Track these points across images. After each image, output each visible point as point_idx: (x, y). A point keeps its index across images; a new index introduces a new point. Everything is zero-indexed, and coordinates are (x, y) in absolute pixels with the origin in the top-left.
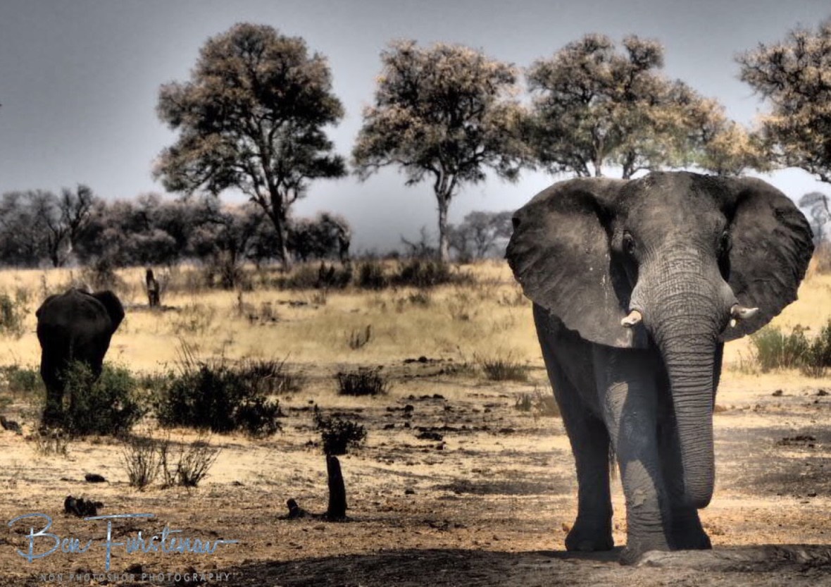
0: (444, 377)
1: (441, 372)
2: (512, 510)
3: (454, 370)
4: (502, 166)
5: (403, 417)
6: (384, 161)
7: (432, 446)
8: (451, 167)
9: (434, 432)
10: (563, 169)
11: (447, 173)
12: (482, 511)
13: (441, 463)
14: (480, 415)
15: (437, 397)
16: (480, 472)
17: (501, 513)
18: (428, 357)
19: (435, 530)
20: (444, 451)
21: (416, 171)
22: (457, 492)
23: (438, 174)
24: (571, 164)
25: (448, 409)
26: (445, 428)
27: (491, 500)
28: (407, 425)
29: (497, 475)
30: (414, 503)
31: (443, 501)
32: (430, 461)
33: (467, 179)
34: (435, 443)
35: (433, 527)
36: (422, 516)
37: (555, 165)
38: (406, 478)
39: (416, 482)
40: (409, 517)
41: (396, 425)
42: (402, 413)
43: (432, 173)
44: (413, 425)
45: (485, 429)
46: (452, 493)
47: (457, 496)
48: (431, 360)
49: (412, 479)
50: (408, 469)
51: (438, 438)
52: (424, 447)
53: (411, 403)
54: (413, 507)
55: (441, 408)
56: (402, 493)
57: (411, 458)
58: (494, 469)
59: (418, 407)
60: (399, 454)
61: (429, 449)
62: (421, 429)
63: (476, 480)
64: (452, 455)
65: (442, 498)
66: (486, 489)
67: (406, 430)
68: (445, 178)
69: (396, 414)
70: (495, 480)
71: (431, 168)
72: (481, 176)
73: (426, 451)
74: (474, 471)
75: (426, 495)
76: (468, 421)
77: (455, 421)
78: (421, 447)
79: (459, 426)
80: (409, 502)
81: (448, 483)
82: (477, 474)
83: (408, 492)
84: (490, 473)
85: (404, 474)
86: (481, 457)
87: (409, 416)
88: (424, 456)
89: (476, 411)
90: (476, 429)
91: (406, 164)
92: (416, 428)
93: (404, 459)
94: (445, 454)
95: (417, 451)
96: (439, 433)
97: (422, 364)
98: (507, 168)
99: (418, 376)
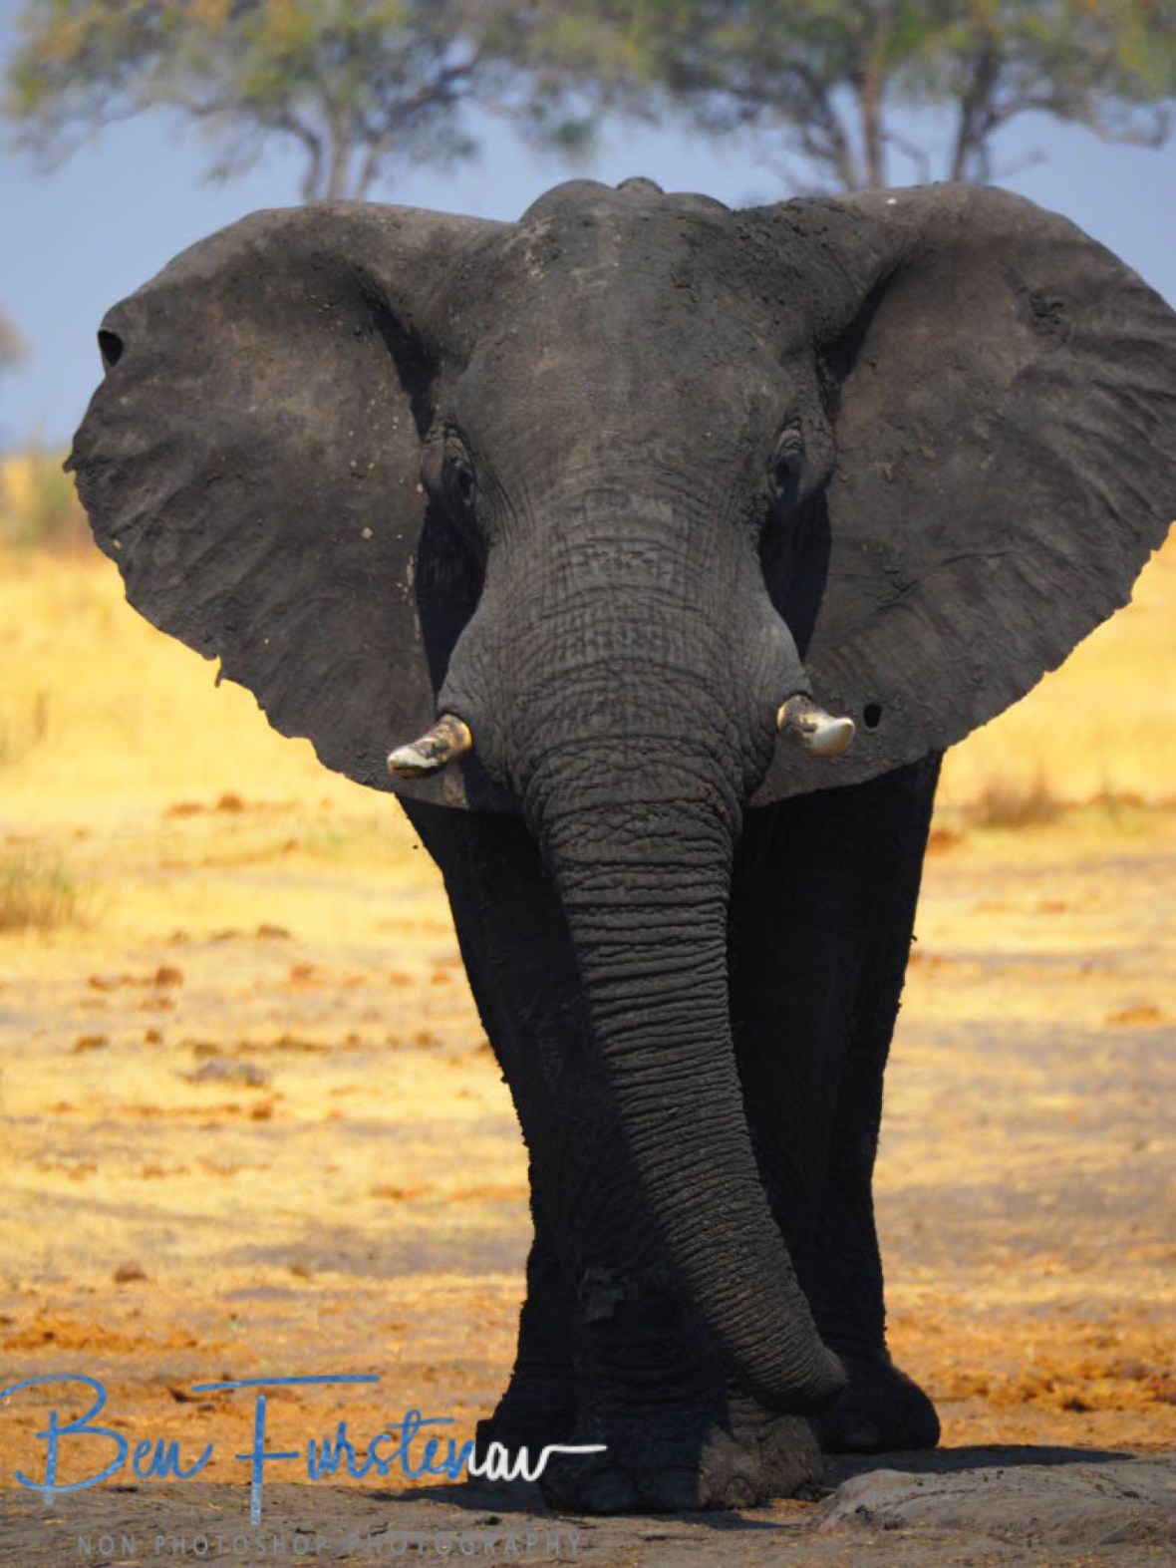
0: (297, 864)
1: (290, 846)
2: (478, 1328)
3: (336, 841)
4: (537, 112)
5: (145, 1007)
6: (118, 102)
7: (233, 1109)
8: (359, 119)
9: (246, 1059)
10: (748, 116)
11: (343, 143)
12: (371, 1338)
13: (264, 1167)
14: (412, 995)
15: (267, 932)
16: (397, 1195)
17: (435, 1341)
18: (249, 794)
19: (187, 1408)
20: (274, 1123)
21: (239, 131)
22: (297, 1271)
23: (312, 143)
24: (780, 99)
25: (302, 973)
26: (284, 1044)
27: (411, 1297)
28: (153, 1037)
29: (456, 1206)
30: (136, 1314)
31: (239, 1307)
32: (223, 1160)
33: (417, 160)
34: (247, 1098)
35: (180, 1398)
36: (149, 1362)
37: (720, 102)
38: (137, 1226)
39: (169, 1237)
40: (106, 1365)
41: (116, 1037)
42: (139, 994)
43: (294, 142)
44: (173, 1035)
45: (425, 1041)
46: (279, 1276)
47: (296, 1284)
48: (261, 806)
49: (157, 1227)
50: (148, 1192)
51: (253, 1079)
52: (210, 1111)
53: (174, 959)
54: (131, 1330)
55: (279, 973)
56: (104, 1281)
57: (159, 1153)
58: (447, 1184)
59: (197, 971)
60: (118, 1140)
61: (223, 1118)
62: (202, 1049)
63: (381, 1224)
64: (304, 1140)
65: (237, 1294)
66: (415, 1258)
67: (150, 1050)
68: (340, 162)
69: (119, 998)
70: (450, 1222)
71: (287, 123)
72: (467, 149)
73: (212, 1127)
74: (378, 1192)
75: (188, 1284)
76: (373, 1016)
77: (323, 1018)
78: (194, 1111)
79: (332, 1034)
80: (121, 1310)
81: (284, 1238)
82: (390, 1202)
83: (126, 1276)
84: (435, 1197)
85: (129, 1212)
86: (405, 1140)
87: (165, 1004)
88: (207, 1145)
89: (401, 980)
90: (394, 1044)
91: (201, 112)
92: (184, 1044)
93: (134, 1154)
94: (279, 1136)
95: (183, 1128)
96: (260, 1061)
97: (225, 819)
98: (556, 117)
99: (208, 862)
